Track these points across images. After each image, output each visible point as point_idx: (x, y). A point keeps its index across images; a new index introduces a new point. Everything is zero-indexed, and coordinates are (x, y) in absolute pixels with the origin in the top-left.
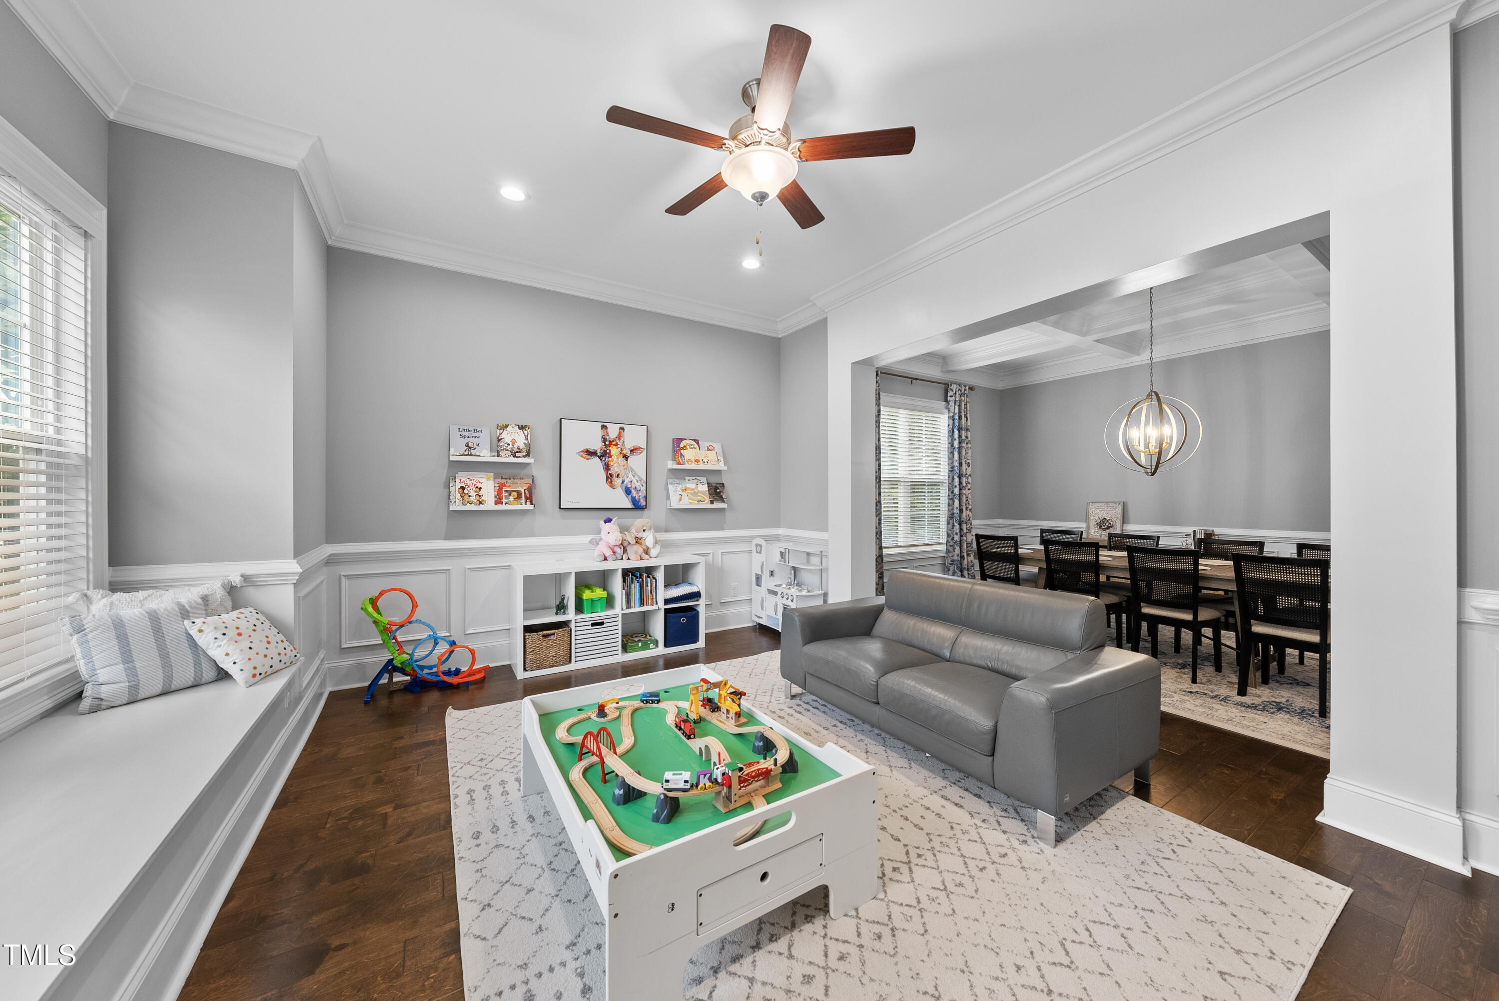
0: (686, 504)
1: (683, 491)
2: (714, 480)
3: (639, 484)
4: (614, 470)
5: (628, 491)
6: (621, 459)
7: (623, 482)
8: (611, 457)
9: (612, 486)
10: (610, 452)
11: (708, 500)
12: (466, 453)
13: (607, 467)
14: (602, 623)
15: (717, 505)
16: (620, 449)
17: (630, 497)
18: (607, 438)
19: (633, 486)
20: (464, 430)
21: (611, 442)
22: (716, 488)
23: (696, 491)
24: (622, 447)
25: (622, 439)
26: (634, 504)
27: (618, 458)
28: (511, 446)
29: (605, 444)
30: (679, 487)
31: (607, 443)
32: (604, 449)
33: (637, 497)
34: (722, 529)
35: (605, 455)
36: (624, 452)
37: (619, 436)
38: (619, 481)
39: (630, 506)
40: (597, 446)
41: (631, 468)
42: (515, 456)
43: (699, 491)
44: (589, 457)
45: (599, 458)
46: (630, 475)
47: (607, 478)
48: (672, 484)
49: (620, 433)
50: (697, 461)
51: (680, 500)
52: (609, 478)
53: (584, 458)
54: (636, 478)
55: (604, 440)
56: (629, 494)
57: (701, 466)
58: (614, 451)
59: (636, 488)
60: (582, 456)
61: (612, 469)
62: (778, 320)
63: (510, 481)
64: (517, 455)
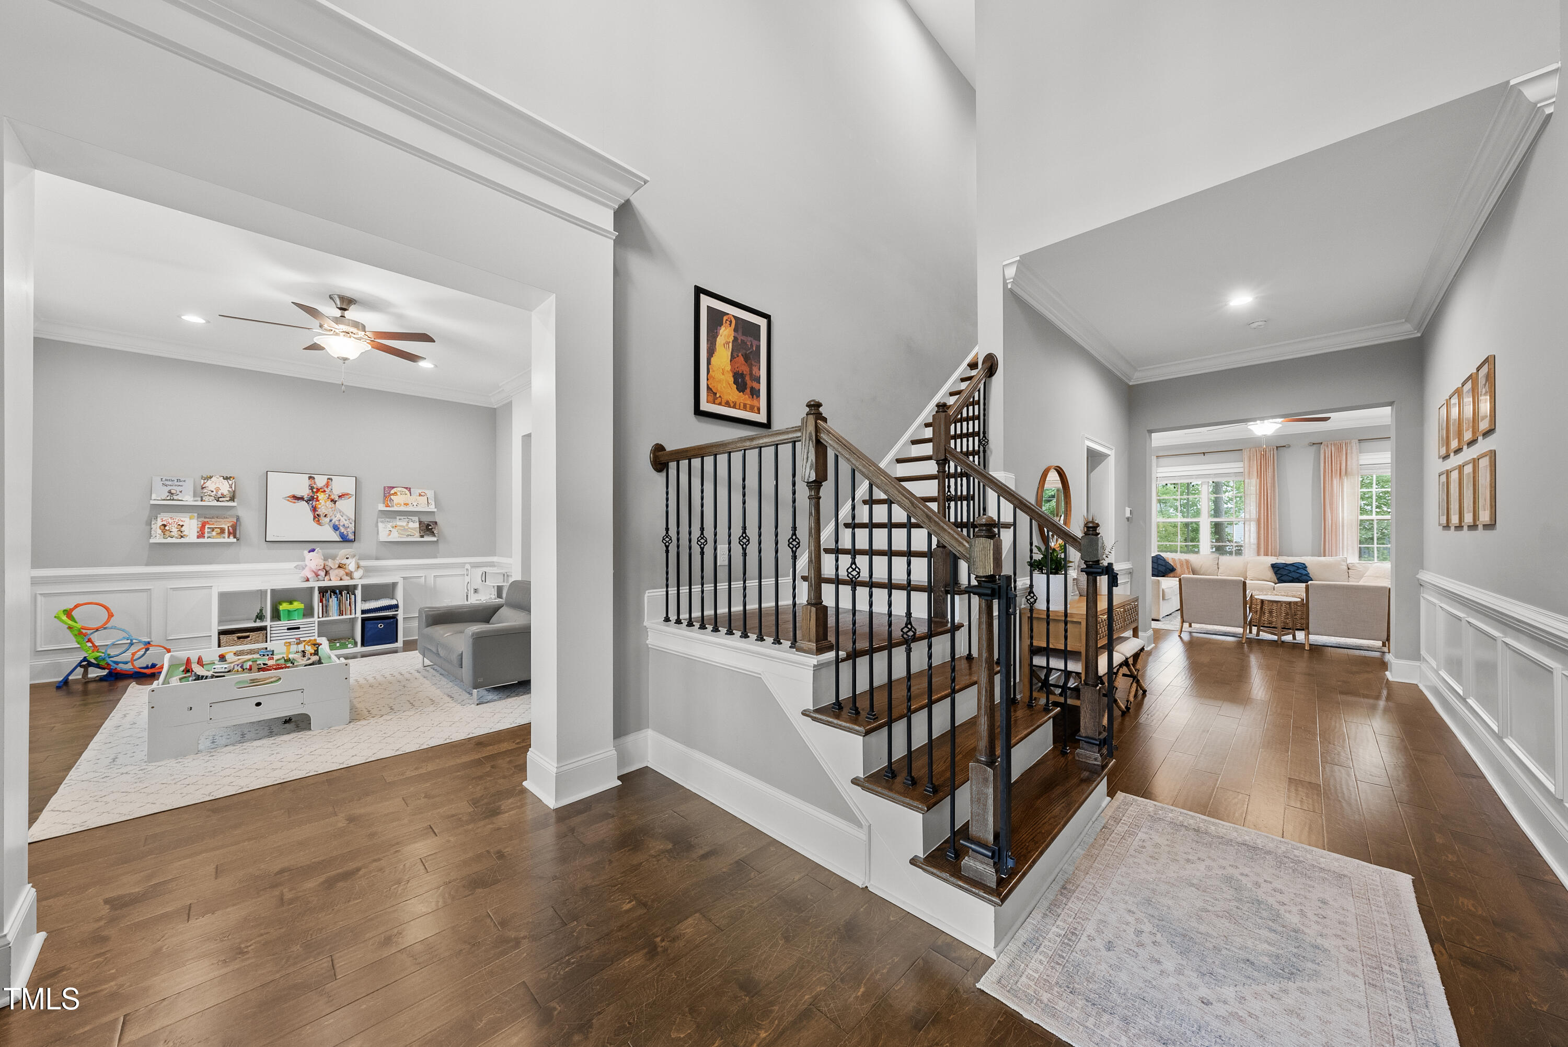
0: (395, 537)
1: (393, 527)
2: (426, 519)
3: (347, 522)
4: (322, 510)
5: (336, 528)
6: (329, 504)
7: (331, 521)
8: (318, 501)
9: (319, 523)
10: (318, 497)
11: (418, 534)
12: (169, 498)
13: (314, 509)
14: (299, 628)
15: (426, 539)
16: (327, 495)
17: (338, 532)
18: (315, 486)
19: (342, 524)
20: (166, 480)
21: (318, 490)
22: (428, 525)
23: (406, 527)
24: (330, 493)
25: (330, 487)
26: (342, 538)
27: (326, 502)
28: (215, 493)
29: (313, 491)
30: (389, 526)
31: (315, 490)
32: (311, 495)
33: (345, 533)
34: (435, 557)
35: (311, 499)
36: (332, 497)
37: (327, 485)
38: (327, 520)
39: (338, 539)
40: (305, 492)
41: (339, 510)
42: (218, 501)
43: (409, 528)
44: (296, 501)
45: (306, 502)
46: (338, 516)
47: (315, 517)
48: (382, 522)
49: (328, 482)
50: (406, 504)
51: (389, 535)
52: (317, 518)
53: (291, 502)
54: (345, 517)
55: (312, 488)
56: (337, 530)
57: (410, 508)
58: (321, 496)
59: (344, 525)
60: (288, 500)
61: (319, 510)
62: (490, 395)
63: (213, 520)
64: (220, 499)
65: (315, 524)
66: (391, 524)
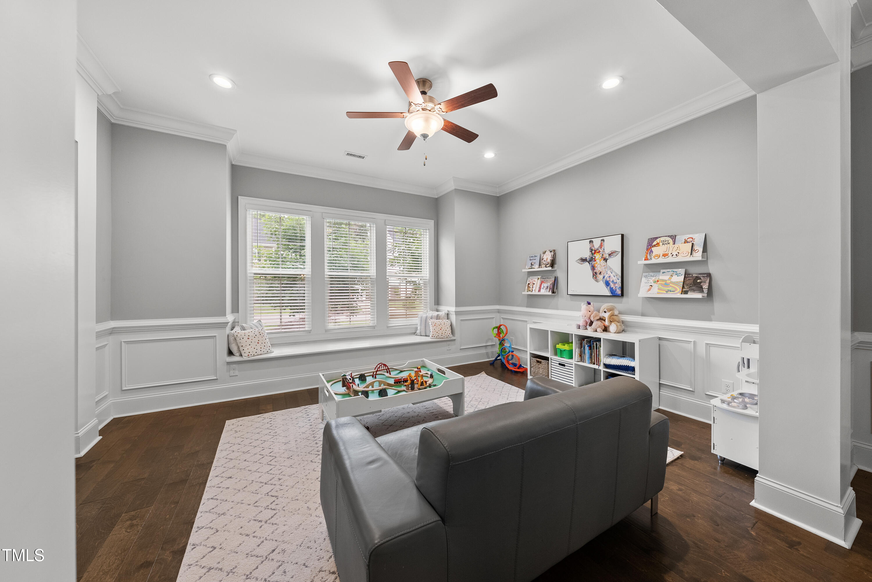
0: (655, 293)
1: (655, 282)
2: (695, 271)
3: (615, 278)
4: (598, 269)
5: (607, 284)
6: (602, 261)
7: (604, 277)
8: (596, 261)
9: (597, 281)
10: (595, 258)
11: (679, 289)
12: (530, 268)
13: (593, 268)
14: (564, 365)
15: (691, 295)
16: (601, 255)
17: (609, 287)
18: (593, 248)
19: (611, 280)
20: (531, 257)
21: (595, 251)
22: (698, 278)
23: (668, 282)
24: (603, 253)
25: (603, 247)
26: (612, 293)
27: (600, 261)
28: (546, 262)
29: (592, 253)
31: (593, 252)
32: (591, 256)
33: (614, 288)
34: (710, 320)
35: (591, 260)
36: (604, 256)
37: (601, 246)
38: (601, 277)
39: (609, 294)
40: (587, 255)
41: (609, 267)
42: (546, 267)
43: (672, 283)
44: (582, 263)
45: (588, 262)
46: (609, 272)
47: (593, 275)
48: (646, 277)
49: (601, 243)
50: (665, 255)
52: (595, 275)
53: (580, 263)
54: (613, 274)
55: (591, 250)
56: (608, 286)
57: (670, 260)
58: (598, 256)
59: (613, 281)
60: (578, 263)
61: (596, 269)
63: (545, 280)
64: (547, 266)
65: (593, 281)
66: (654, 278)
